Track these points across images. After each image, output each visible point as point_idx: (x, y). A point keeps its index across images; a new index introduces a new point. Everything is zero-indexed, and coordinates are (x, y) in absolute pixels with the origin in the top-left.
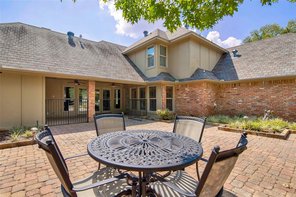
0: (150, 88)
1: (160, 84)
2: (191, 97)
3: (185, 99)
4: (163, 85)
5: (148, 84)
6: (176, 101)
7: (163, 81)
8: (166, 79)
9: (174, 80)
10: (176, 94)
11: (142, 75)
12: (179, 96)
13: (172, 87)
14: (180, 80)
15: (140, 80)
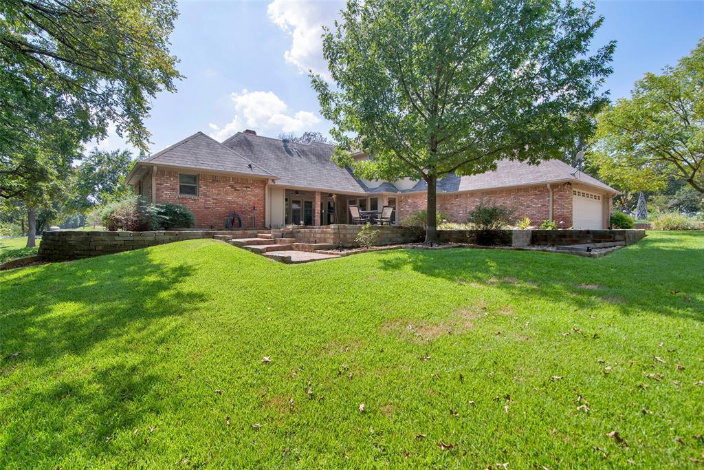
0: (371, 199)
1: (382, 196)
2: (413, 208)
3: (408, 211)
4: (385, 196)
5: (369, 195)
6: (399, 214)
7: (385, 193)
8: (387, 190)
9: (398, 190)
10: (399, 206)
11: (363, 186)
12: (402, 208)
13: (395, 199)
14: (402, 191)
15: (361, 191)
